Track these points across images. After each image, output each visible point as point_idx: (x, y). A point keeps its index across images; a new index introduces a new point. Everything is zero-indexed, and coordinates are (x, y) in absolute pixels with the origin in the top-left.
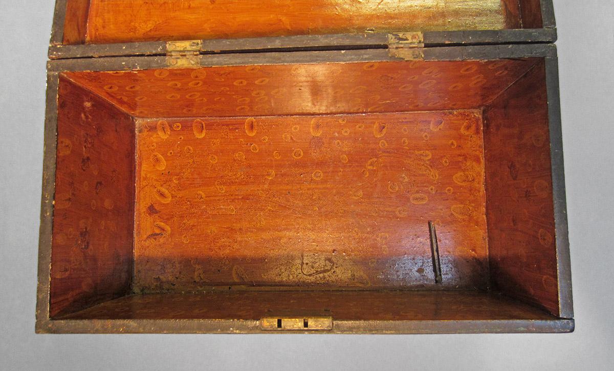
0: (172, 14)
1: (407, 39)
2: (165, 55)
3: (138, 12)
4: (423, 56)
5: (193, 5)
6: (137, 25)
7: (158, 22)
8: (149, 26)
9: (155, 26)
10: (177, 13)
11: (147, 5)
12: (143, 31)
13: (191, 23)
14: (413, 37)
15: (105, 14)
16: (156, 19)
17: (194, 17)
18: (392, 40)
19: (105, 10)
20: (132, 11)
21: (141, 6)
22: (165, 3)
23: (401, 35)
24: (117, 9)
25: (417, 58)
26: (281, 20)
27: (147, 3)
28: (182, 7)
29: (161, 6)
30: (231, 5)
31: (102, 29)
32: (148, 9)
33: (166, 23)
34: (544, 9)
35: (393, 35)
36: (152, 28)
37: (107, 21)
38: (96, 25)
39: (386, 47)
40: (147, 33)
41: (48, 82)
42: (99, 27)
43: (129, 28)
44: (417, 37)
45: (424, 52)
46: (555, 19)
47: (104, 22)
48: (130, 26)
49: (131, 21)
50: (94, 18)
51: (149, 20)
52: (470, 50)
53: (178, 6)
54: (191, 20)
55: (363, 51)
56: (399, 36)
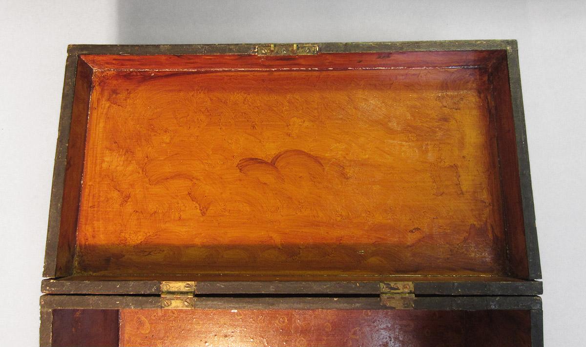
0: (163, 226)
1: (398, 289)
2: (159, 296)
3: (128, 221)
4: (413, 305)
5: (183, 216)
6: (127, 236)
7: (148, 234)
8: (140, 237)
9: (145, 238)
10: (167, 225)
11: (138, 214)
12: (133, 243)
13: (182, 237)
14: (404, 287)
15: (94, 222)
16: (146, 231)
17: (184, 230)
18: (384, 290)
19: (94, 217)
20: (122, 220)
21: (131, 215)
22: (155, 212)
23: (392, 284)
24: (107, 216)
25: (407, 307)
26: (272, 237)
27: (137, 212)
28: (173, 217)
29: (151, 215)
30: (221, 218)
31: (92, 239)
32: (138, 219)
33: (156, 235)
34: (531, 260)
35: (385, 284)
36: (143, 240)
37: (96, 230)
38: (86, 234)
39: (378, 296)
40: (137, 245)
41: (41, 318)
42: (89, 236)
43: (120, 239)
44: (408, 287)
45: (415, 302)
46: (541, 272)
47: (94, 231)
48: (120, 237)
49: (121, 232)
50: (84, 226)
51: (140, 231)
52: (459, 302)
53: (169, 217)
54: (183, 233)
55: (355, 299)
56: (390, 285)
